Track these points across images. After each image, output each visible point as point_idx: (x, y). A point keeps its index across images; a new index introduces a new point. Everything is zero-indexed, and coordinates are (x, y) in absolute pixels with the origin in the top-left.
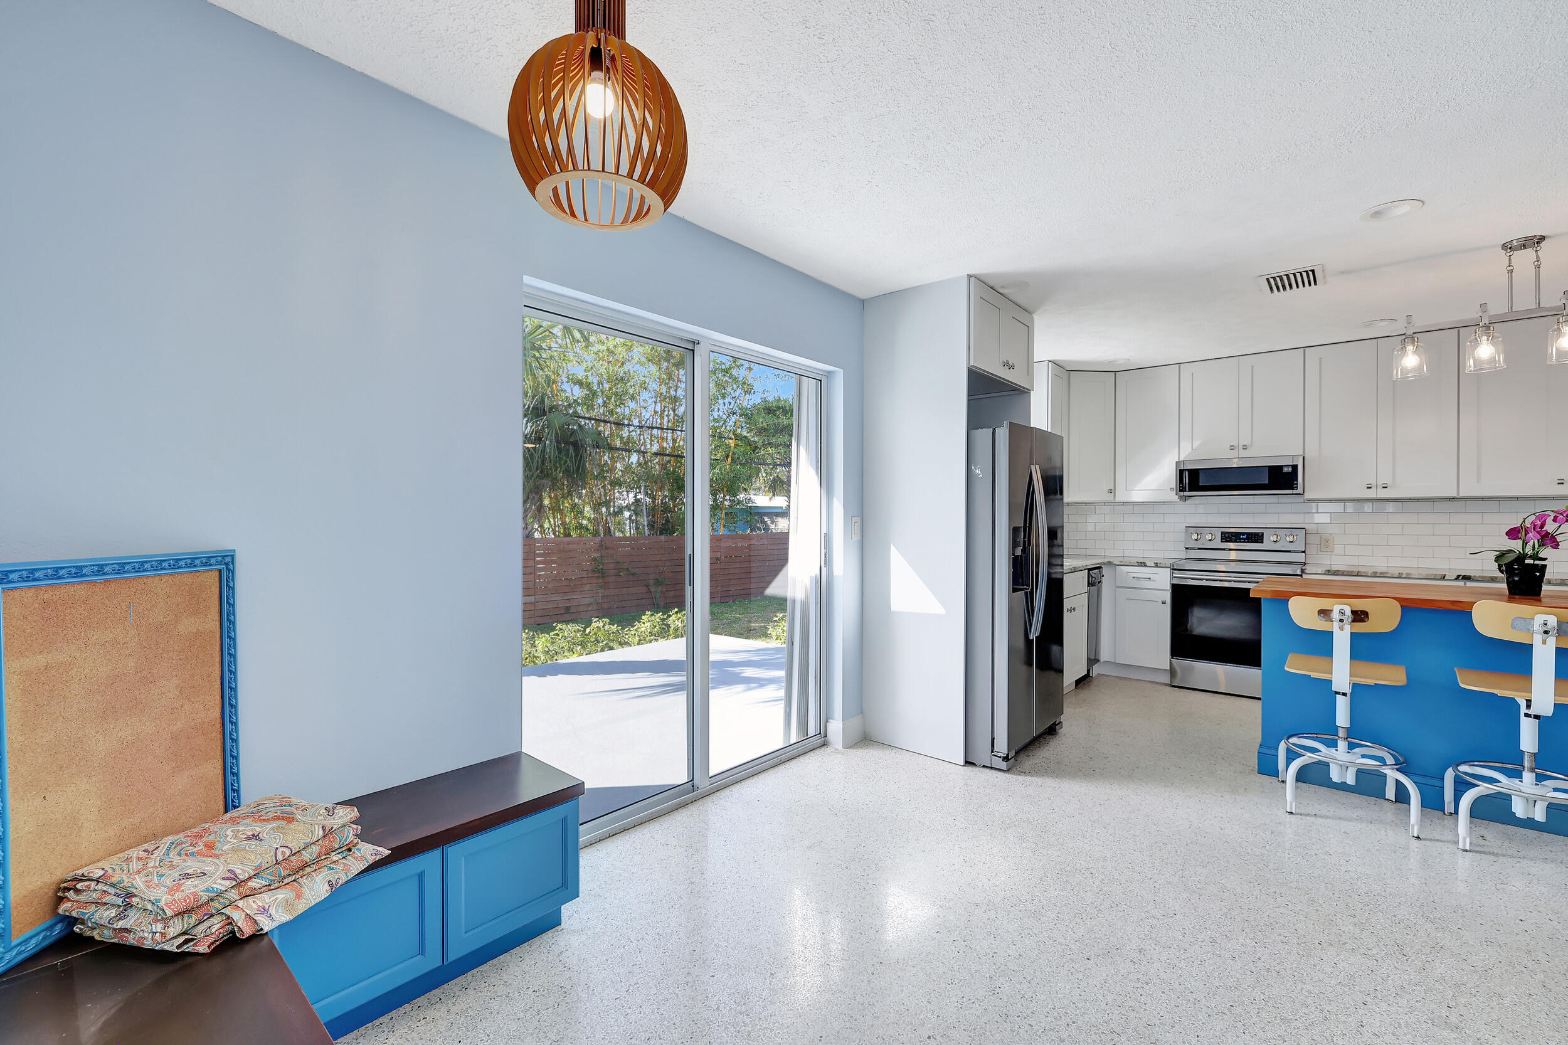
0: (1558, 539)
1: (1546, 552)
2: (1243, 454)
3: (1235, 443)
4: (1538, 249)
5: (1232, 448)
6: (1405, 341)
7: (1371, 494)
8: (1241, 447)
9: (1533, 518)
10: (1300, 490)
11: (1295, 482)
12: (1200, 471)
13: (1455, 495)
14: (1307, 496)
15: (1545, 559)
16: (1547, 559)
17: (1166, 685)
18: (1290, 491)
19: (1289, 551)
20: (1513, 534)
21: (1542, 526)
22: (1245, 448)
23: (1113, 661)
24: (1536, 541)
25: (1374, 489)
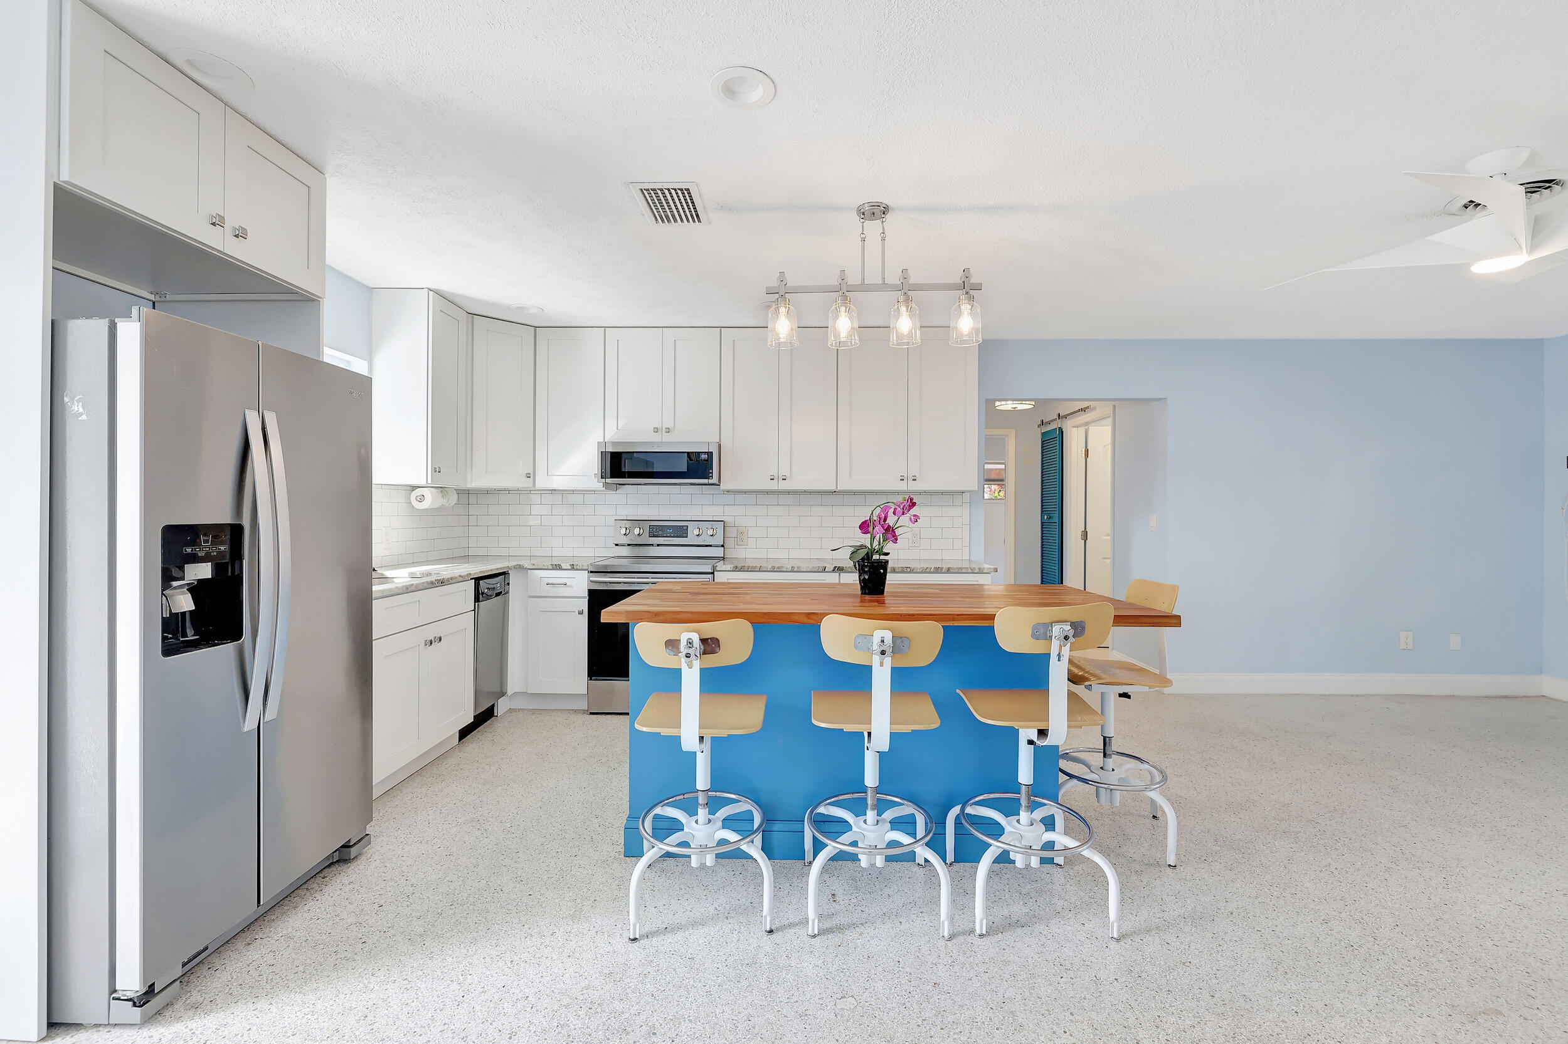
0: (897, 532)
1: (889, 547)
2: (667, 438)
3: (659, 426)
4: (884, 220)
5: (656, 430)
6: (778, 301)
7: (773, 486)
8: (664, 429)
9: (878, 510)
10: (714, 480)
11: (711, 471)
12: (623, 455)
13: (834, 488)
14: (723, 486)
15: (887, 554)
16: (889, 553)
17: (584, 712)
18: (705, 481)
19: (711, 546)
20: (864, 527)
21: (885, 520)
22: (668, 431)
23: (525, 691)
24: (881, 535)
25: (776, 481)
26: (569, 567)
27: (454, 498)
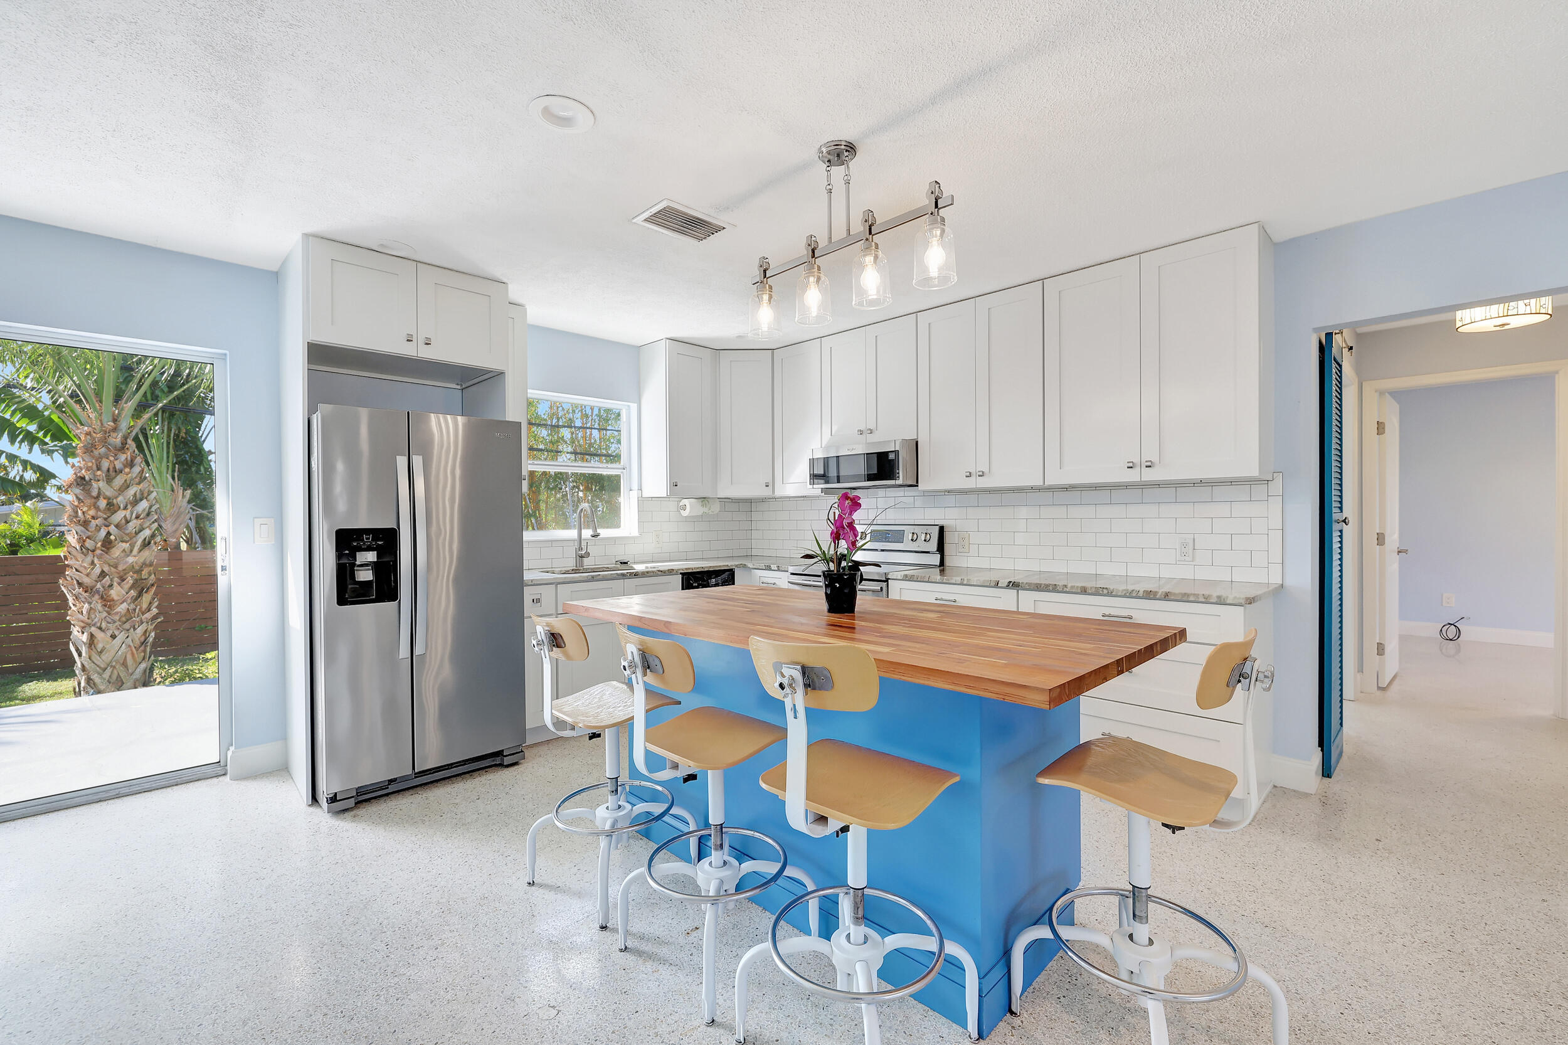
2: (870, 439)
3: (863, 427)
5: (861, 432)
7: (971, 483)
8: (867, 432)
11: (898, 471)
13: (1039, 482)
14: (921, 486)
18: (893, 482)
19: (927, 552)
22: (871, 432)
25: (973, 478)
26: (776, 569)
27: (716, 508)
